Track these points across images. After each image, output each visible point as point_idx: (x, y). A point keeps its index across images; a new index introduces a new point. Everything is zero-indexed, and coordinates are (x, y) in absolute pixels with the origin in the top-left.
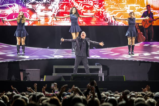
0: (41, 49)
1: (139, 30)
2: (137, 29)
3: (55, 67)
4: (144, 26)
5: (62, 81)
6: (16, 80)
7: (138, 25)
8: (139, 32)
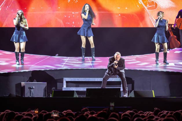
0: (49, 57)
1: (172, 33)
2: (170, 32)
3: (66, 79)
4: (179, 27)
5: (75, 96)
6: (16, 96)
7: (171, 26)
8: (172, 36)
